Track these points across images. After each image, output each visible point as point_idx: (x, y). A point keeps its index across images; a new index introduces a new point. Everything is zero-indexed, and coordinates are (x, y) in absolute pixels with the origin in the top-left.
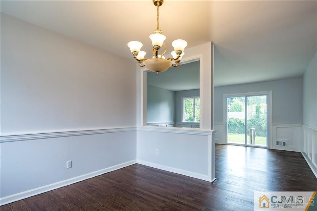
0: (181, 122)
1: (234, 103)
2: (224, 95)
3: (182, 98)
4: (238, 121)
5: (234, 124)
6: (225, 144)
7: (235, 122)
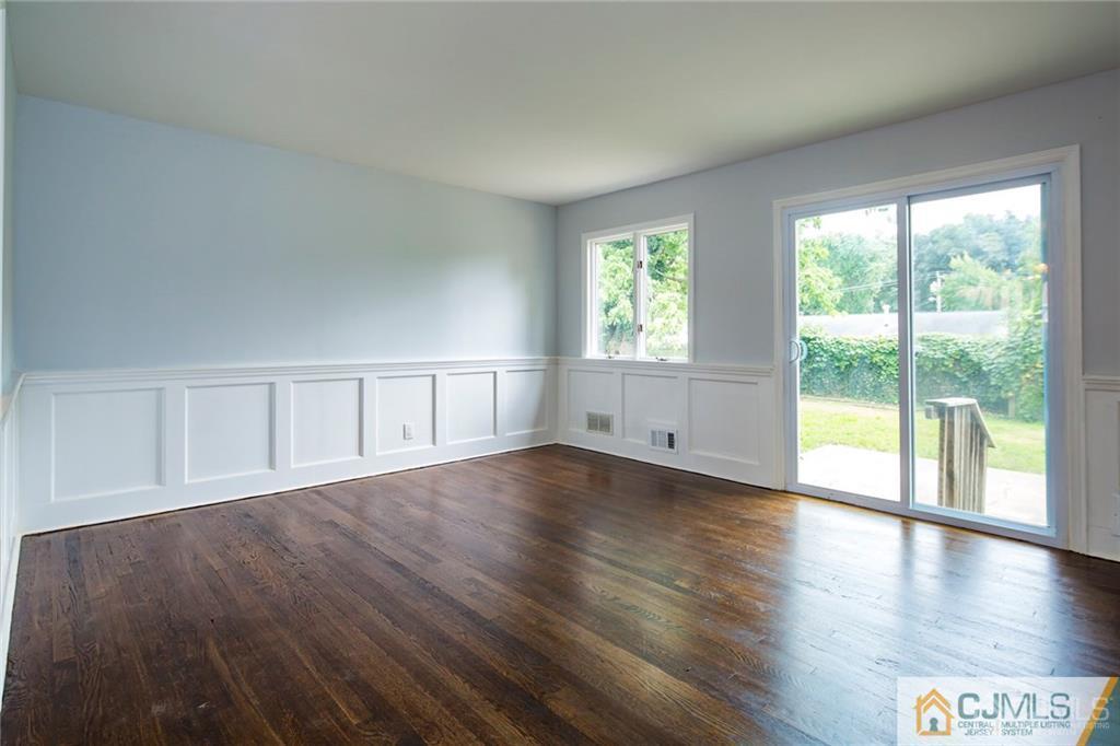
0: (580, 356)
1: (954, 276)
2: (777, 204)
3: (583, 235)
4: (952, 350)
5: (935, 367)
6: (785, 492)
7: (939, 355)
